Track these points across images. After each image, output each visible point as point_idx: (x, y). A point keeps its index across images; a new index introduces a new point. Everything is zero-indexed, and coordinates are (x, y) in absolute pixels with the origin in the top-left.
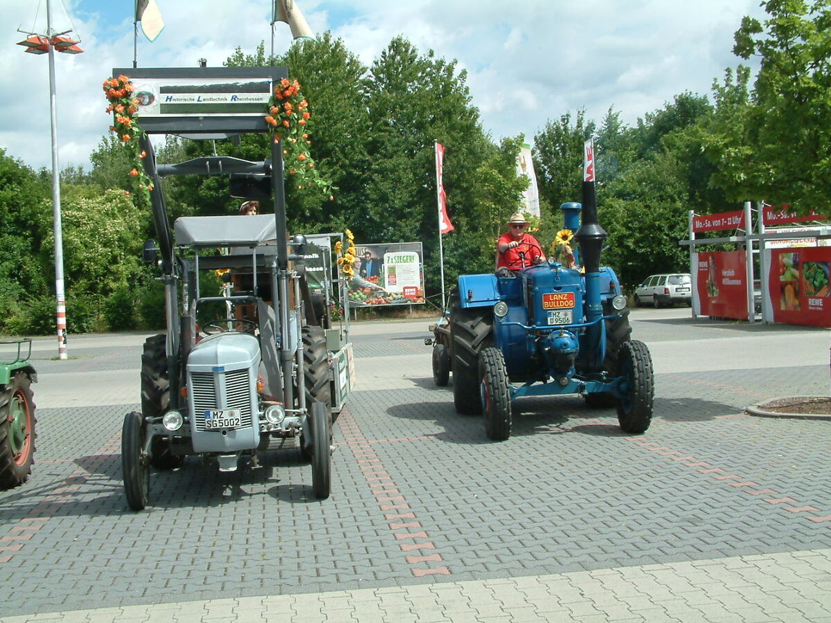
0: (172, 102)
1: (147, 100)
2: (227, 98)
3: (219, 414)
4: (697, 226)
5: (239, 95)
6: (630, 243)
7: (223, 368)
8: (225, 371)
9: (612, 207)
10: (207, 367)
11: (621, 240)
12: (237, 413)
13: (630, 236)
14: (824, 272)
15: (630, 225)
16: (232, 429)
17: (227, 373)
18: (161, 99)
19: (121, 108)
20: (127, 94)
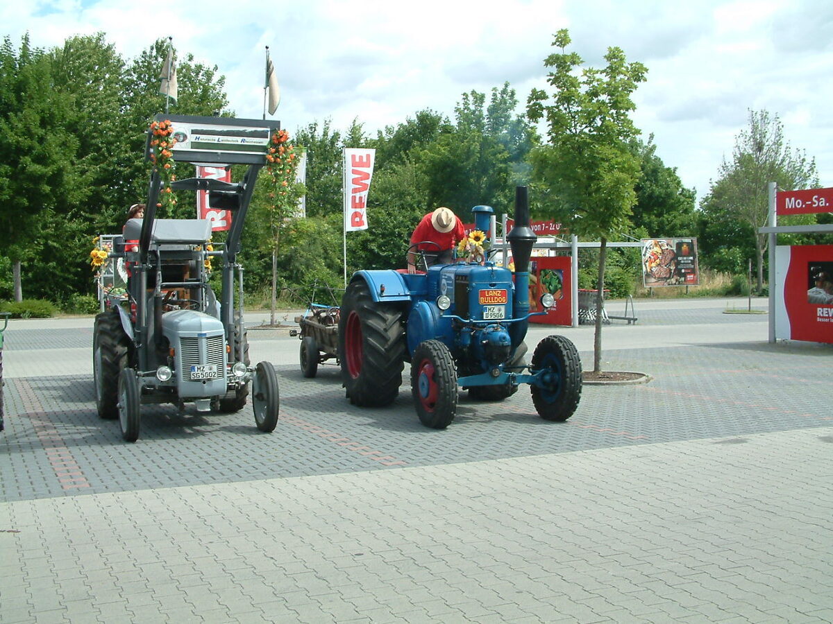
0: (200, 141)
1: (182, 139)
2: (238, 140)
3: (202, 368)
5: (247, 139)
6: (373, 246)
7: (205, 334)
8: (207, 336)
10: (194, 334)
11: (364, 245)
12: (215, 368)
13: (373, 241)
14: (558, 278)
15: (374, 230)
16: (209, 380)
17: (208, 338)
18: (192, 138)
19: (165, 144)
20: (169, 134)
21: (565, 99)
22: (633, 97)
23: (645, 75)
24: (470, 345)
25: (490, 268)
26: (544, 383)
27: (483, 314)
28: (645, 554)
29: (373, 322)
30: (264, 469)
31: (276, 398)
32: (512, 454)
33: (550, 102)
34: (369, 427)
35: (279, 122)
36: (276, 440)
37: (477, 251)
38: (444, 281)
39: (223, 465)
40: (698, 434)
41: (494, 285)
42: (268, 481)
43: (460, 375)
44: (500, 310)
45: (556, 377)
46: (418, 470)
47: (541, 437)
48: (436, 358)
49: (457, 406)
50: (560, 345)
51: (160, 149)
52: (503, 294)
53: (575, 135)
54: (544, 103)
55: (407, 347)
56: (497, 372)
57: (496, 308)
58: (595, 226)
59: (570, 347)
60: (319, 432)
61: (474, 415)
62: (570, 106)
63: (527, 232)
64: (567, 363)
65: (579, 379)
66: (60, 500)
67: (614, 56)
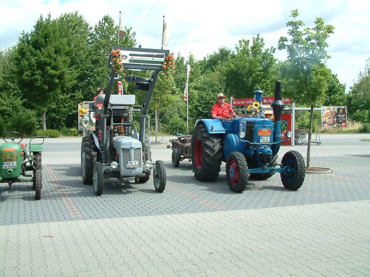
0: (133, 59)
1: (125, 58)
2: (150, 59)
3: (131, 163)
4: (234, 103)
5: (154, 58)
6: (200, 109)
7: (133, 147)
8: (134, 148)
9: (192, 93)
10: (128, 147)
11: (196, 107)
12: (137, 163)
13: (200, 106)
14: (285, 124)
15: (200, 101)
16: (135, 168)
17: (134, 149)
18: (129, 58)
19: (119, 60)
20: (119, 55)
21: (296, 41)
22: (327, 41)
23: (333, 30)
24: (254, 154)
25: (263, 119)
26: (287, 172)
27: (259, 140)
28: (348, 257)
29: (208, 143)
30: (161, 210)
31: (165, 176)
32: (275, 205)
33: (289, 43)
34: (206, 191)
35: (169, 50)
36: (165, 196)
37: (256, 111)
38: (241, 125)
39: (142, 207)
40: (361, 199)
41: (265, 127)
42: (164, 216)
43: (249, 168)
44: (267, 139)
45: (293, 170)
46: (232, 212)
47: (287, 197)
48: (238, 160)
49: (248, 182)
50: (295, 155)
51: (117, 62)
52: (269, 131)
53: (300, 58)
54: (286, 43)
55: (223, 155)
56: (266, 167)
57: (266, 138)
58: (309, 100)
59: (300, 156)
60: (184, 193)
61: (254, 186)
62: (298, 45)
63: (280, 103)
64: (298, 163)
65: (304, 171)
66: (70, 222)
67: (319, 21)
